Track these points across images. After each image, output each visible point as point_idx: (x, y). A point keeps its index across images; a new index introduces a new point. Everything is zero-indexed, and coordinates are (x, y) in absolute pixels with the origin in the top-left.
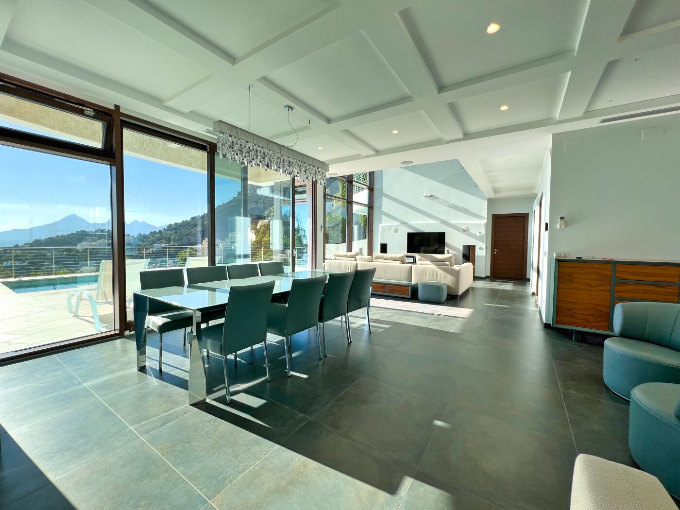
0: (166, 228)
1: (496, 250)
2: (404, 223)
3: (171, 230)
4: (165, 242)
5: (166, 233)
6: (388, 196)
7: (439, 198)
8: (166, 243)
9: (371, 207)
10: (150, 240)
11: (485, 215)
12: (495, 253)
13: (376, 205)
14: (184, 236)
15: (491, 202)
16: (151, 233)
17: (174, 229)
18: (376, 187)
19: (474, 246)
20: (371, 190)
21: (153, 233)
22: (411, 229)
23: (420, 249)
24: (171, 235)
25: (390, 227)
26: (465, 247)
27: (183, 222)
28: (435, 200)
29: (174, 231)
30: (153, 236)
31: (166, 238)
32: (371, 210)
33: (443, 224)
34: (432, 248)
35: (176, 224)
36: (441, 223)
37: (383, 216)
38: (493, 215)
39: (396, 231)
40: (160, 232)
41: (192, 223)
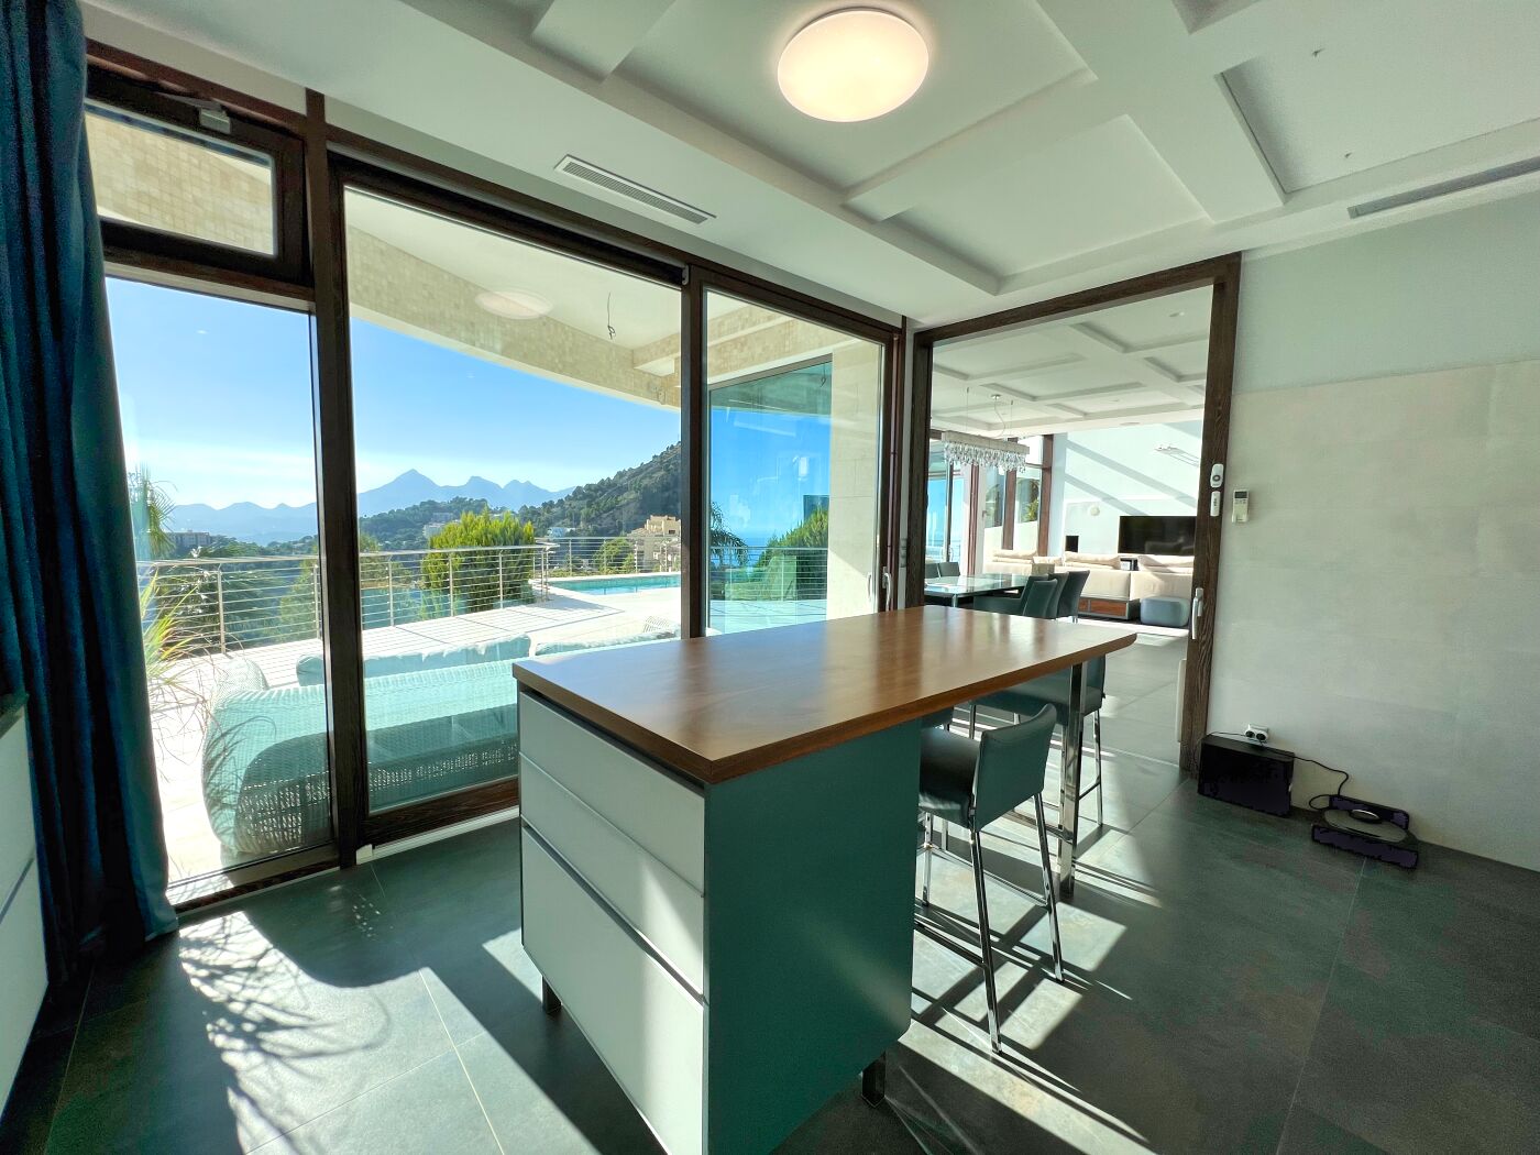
0: (571, 494)
3: (581, 499)
4: (569, 523)
5: (570, 505)
6: (1076, 447)
8: (571, 526)
9: (1046, 467)
10: (542, 518)
13: (1055, 465)
14: (605, 512)
16: (544, 505)
17: (585, 496)
21: (548, 506)
22: (1125, 509)
23: (1144, 547)
24: (582, 509)
25: (1084, 506)
27: (602, 482)
28: (1177, 456)
29: (586, 501)
30: (549, 511)
31: (571, 515)
32: (1046, 472)
34: (1170, 545)
35: (589, 487)
36: (1178, 498)
37: (1069, 484)
39: (1096, 513)
40: (561, 501)
41: (618, 485)
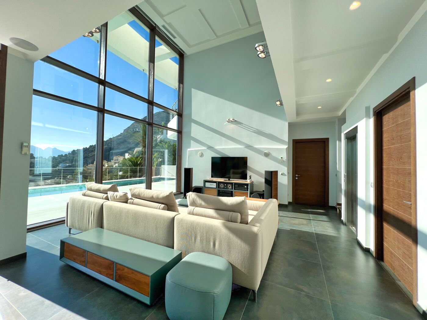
0: (71, 152)
1: (297, 175)
2: (210, 148)
4: (68, 162)
5: (70, 156)
6: (197, 123)
7: (242, 124)
9: (180, 132)
10: (57, 160)
11: (287, 140)
12: (297, 178)
13: (185, 130)
15: (292, 126)
18: (185, 113)
19: (276, 172)
20: (180, 115)
21: (61, 156)
22: (216, 153)
25: (197, 151)
26: (267, 172)
28: (239, 125)
30: (60, 158)
32: (180, 135)
33: (247, 148)
37: (192, 141)
38: (294, 140)
39: (202, 155)
41: (90, 150)
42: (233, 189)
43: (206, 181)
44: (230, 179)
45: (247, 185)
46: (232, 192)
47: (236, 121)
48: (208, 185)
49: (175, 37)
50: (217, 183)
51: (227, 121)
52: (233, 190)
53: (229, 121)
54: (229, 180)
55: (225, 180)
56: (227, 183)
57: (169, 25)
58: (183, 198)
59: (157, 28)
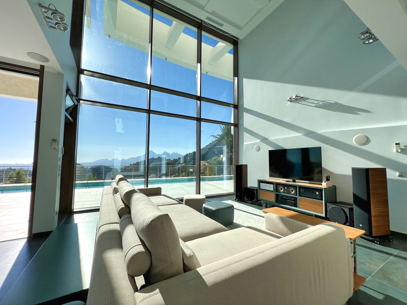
6: (248, 111)
9: (236, 125)
19: (381, 171)
20: (236, 107)
22: (271, 146)
26: (356, 170)
32: (236, 129)
42: (297, 195)
43: (260, 182)
44: (296, 181)
45: (320, 190)
46: (296, 199)
47: (302, 97)
48: (263, 186)
49: (222, 25)
50: (275, 184)
51: (288, 100)
52: (298, 197)
53: (291, 100)
54: (294, 181)
55: (287, 181)
56: (289, 186)
57: (212, 13)
58: (235, 200)
59: (203, 24)
